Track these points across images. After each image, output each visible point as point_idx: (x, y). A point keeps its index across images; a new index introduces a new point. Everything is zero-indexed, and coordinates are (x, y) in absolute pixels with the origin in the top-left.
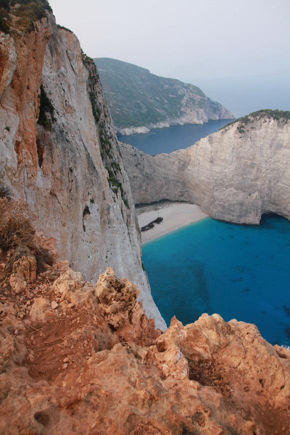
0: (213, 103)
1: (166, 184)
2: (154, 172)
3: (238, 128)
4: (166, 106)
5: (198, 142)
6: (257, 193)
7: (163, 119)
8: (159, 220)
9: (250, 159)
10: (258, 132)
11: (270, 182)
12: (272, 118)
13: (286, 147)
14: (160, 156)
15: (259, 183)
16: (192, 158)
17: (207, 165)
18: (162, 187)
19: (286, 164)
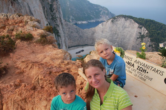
0: (112, 14)
1: (87, 39)
2: (83, 35)
3: (112, 21)
4: (95, 14)
5: (98, 25)
6: (117, 43)
7: (93, 19)
8: (83, 51)
9: (115, 31)
10: (118, 22)
11: (121, 39)
12: (123, 18)
13: (127, 28)
14: (85, 30)
15: (118, 40)
16: (96, 31)
17: (101, 33)
18: (85, 40)
19: (127, 33)
